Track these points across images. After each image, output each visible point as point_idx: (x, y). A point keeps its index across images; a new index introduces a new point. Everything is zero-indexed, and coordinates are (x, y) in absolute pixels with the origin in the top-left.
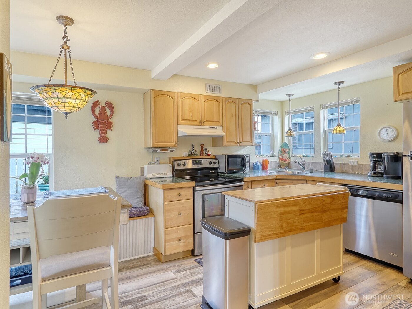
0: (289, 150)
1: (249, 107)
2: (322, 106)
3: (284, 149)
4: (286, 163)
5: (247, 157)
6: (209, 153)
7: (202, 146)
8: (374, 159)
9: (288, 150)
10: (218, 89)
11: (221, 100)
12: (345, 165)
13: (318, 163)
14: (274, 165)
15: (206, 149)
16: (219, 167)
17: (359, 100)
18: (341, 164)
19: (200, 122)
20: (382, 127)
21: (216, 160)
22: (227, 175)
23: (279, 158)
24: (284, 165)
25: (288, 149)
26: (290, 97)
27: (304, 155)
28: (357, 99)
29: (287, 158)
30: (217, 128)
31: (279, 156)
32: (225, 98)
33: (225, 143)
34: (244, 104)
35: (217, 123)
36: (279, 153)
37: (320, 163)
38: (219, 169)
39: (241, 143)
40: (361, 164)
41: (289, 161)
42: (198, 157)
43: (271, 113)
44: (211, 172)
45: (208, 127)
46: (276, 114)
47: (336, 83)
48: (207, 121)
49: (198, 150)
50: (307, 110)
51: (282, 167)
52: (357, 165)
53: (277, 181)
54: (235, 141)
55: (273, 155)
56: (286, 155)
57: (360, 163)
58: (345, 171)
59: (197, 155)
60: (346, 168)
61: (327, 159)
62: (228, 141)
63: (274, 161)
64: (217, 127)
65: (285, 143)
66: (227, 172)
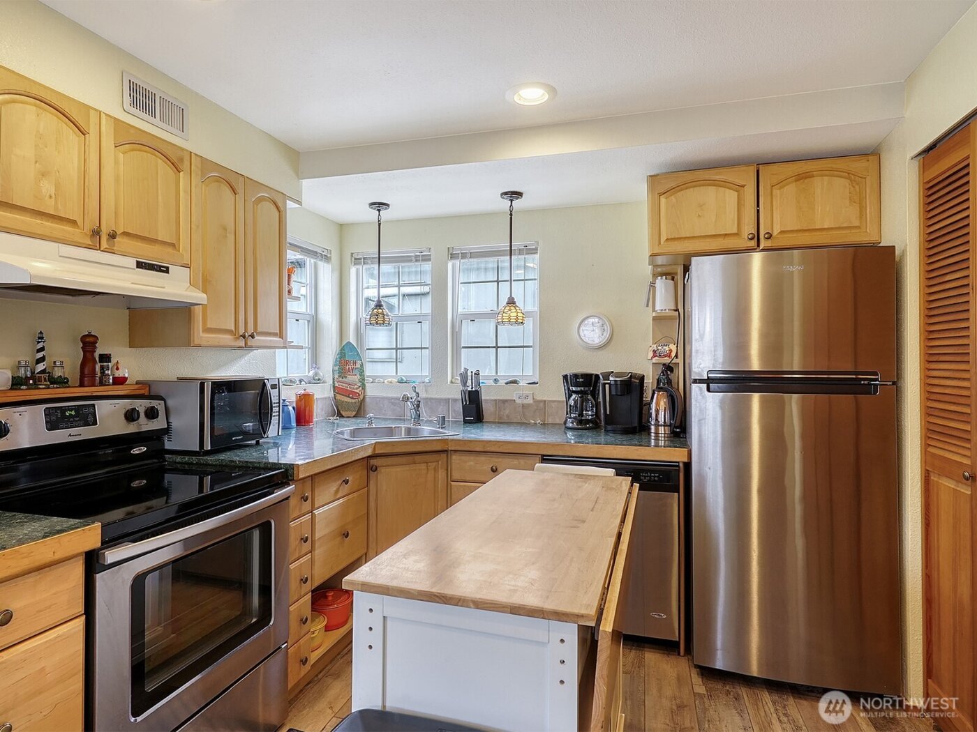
0: (362, 366)
1: (277, 213)
2: (451, 252)
3: (347, 362)
4: (353, 401)
5: (274, 387)
6: (119, 374)
7: (89, 343)
8: (579, 389)
9: (358, 366)
10: (176, 114)
11: (187, 163)
12: (506, 404)
13: (439, 401)
14: (322, 409)
15: (105, 358)
16: (166, 431)
17: (536, 249)
18: (496, 400)
19: (96, 233)
20: (584, 317)
21: (155, 403)
22: (210, 459)
23: (334, 387)
24: (348, 407)
25: (359, 362)
26: (379, 211)
27: (402, 380)
28: (532, 245)
29: (356, 386)
30: (167, 271)
31: (334, 382)
32: (199, 159)
33: (200, 336)
34: (260, 200)
35: (170, 250)
36: (333, 374)
37: (445, 399)
38: (166, 438)
39: (252, 336)
40: (541, 401)
41: (362, 397)
42: (67, 390)
43: (316, 252)
44: (135, 451)
45: (132, 262)
46: (327, 259)
47: (506, 193)
48: (125, 234)
49: (66, 359)
50: (411, 256)
51: (343, 413)
52: (532, 402)
53: (374, 462)
54: (233, 328)
55: (316, 380)
56: (353, 378)
57: (539, 398)
58: (505, 419)
59: (62, 382)
60: (507, 412)
61: (469, 389)
62: (209, 326)
63: (322, 396)
64: (168, 268)
65: (349, 343)
66: (208, 446)
